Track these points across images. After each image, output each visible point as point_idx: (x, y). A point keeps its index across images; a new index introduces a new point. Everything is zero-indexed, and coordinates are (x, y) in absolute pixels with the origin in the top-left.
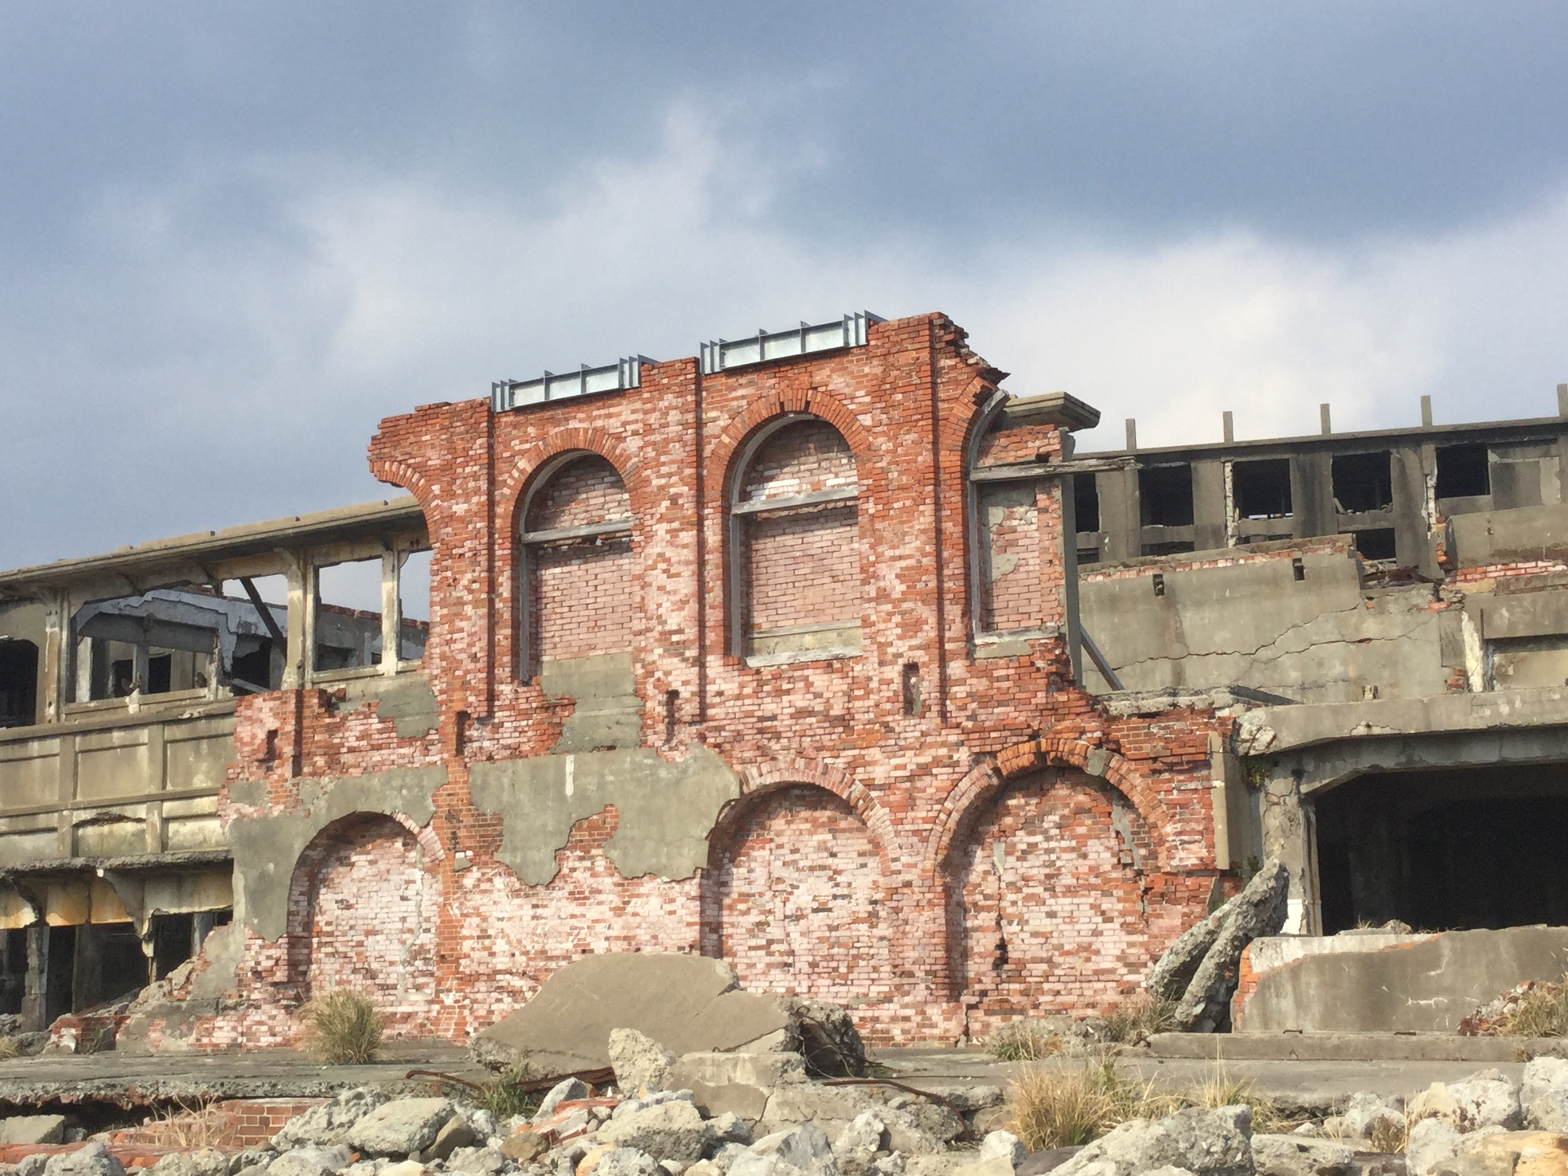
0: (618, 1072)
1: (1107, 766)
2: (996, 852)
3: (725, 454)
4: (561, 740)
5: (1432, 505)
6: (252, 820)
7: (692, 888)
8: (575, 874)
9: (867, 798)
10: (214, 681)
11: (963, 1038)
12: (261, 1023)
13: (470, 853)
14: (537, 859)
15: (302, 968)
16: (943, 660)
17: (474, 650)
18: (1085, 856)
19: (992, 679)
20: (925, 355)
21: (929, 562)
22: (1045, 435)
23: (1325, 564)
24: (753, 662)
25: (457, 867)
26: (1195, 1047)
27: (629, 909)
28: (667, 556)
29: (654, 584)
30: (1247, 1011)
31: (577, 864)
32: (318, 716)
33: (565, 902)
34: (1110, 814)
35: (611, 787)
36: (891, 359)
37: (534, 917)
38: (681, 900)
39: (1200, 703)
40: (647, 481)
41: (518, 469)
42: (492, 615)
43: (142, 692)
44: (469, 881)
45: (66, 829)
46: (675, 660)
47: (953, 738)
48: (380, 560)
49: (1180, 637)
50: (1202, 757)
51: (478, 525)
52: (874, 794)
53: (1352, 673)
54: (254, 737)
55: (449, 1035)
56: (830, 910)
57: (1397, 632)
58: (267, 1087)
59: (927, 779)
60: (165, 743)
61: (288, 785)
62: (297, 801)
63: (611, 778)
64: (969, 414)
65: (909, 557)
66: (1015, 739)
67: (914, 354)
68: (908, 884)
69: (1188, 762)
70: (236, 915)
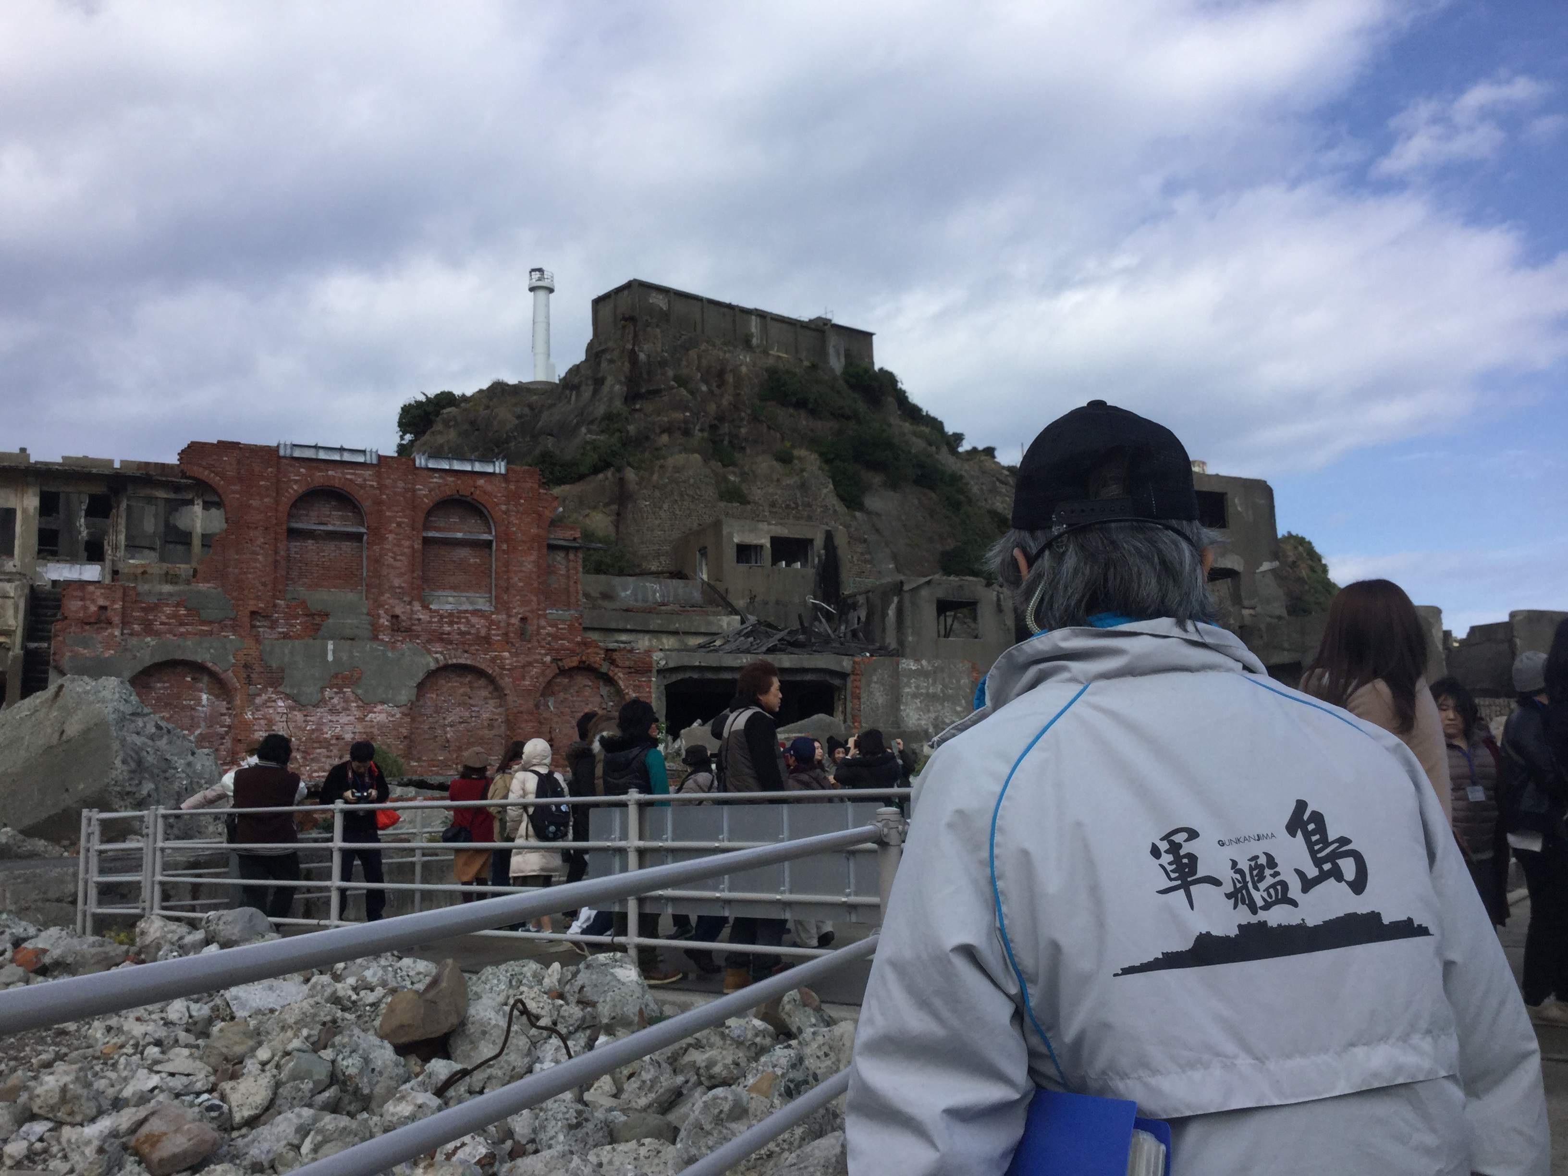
1: (609, 669)
5: (83, 520)
6: (86, 658)
7: (405, 710)
8: (332, 701)
9: (501, 675)
13: (259, 686)
14: (308, 691)
16: (537, 618)
17: (263, 580)
19: (557, 629)
21: (533, 575)
24: (432, 607)
25: (251, 692)
27: (367, 719)
28: (394, 549)
33: (326, 714)
34: (598, 688)
36: (519, 483)
39: (628, 647)
41: (293, 489)
42: (276, 563)
44: (258, 701)
47: (543, 652)
50: (650, 668)
51: (269, 514)
52: (504, 672)
56: (468, 723)
59: (530, 668)
61: (117, 639)
62: (126, 650)
64: (551, 515)
66: (569, 655)
69: (644, 670)
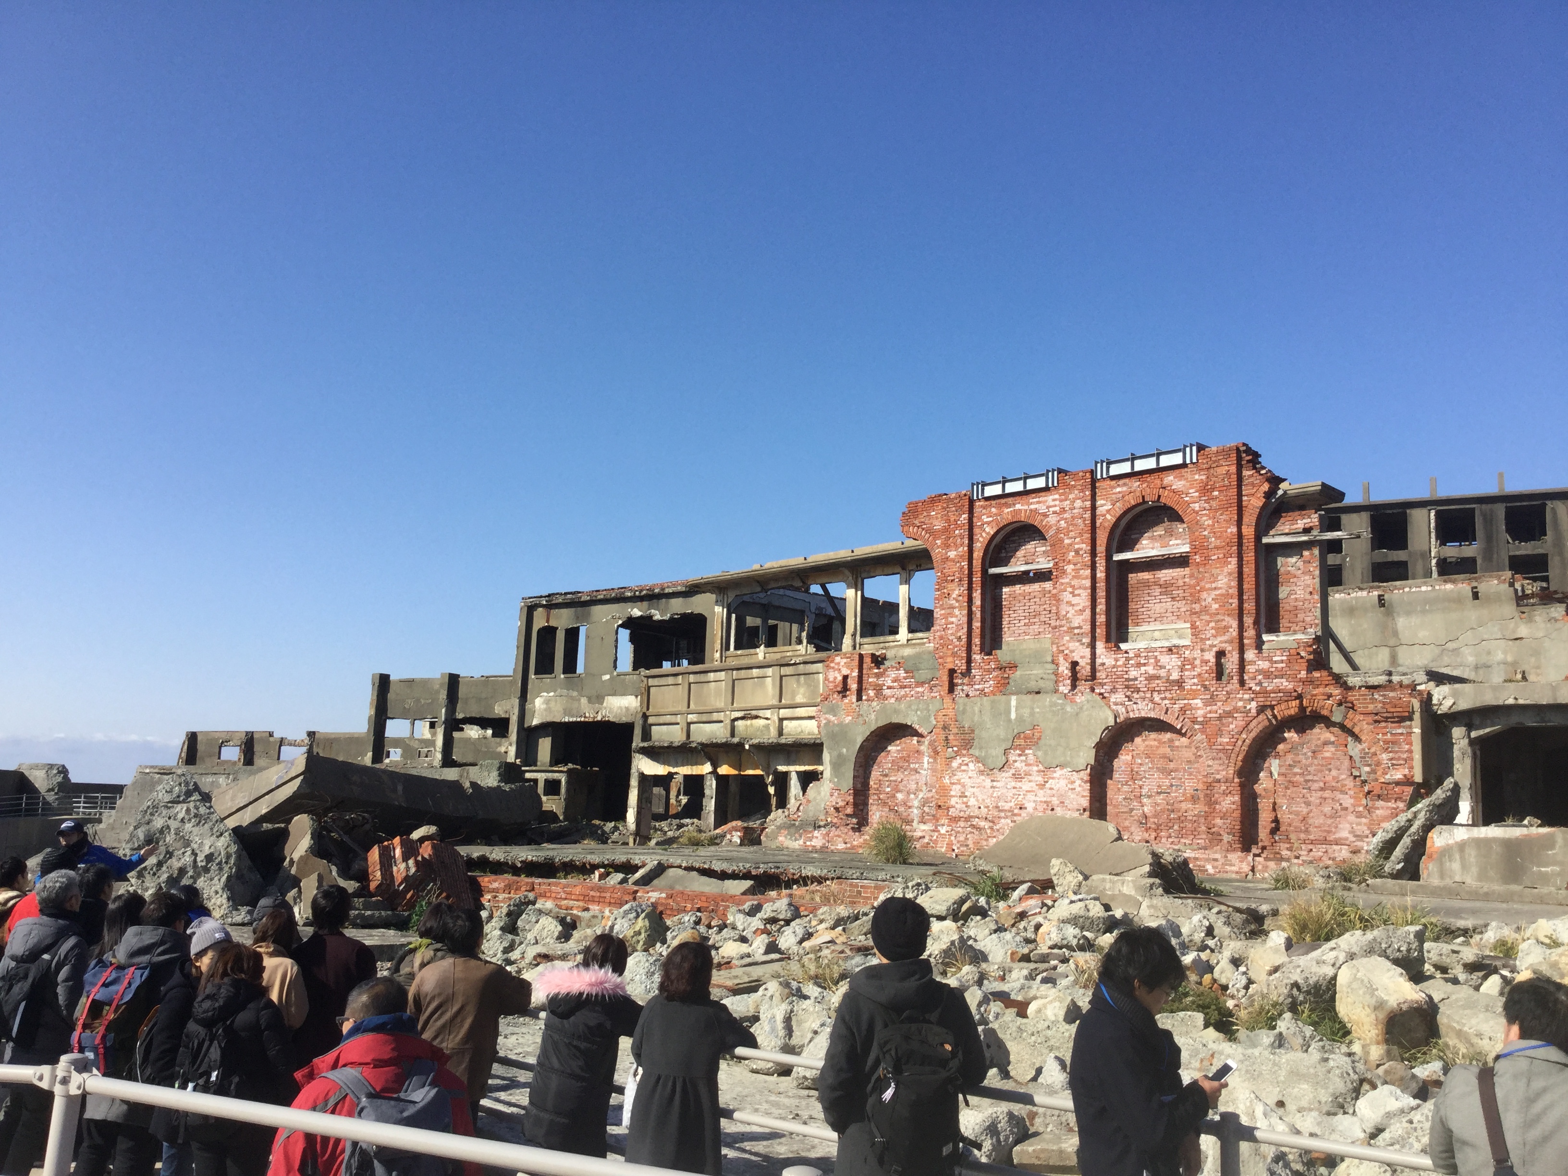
0: (1055, 882)
1: (1345, 717)
2: (1273, 765)
3: (1109, 525)
4: (1009, 687)
6: (834, 724)
7: (1085, 775)
8: (1016, 764)
10: (805, 641)
11: (1251, 873)
12: (839, 836)
14: (994, 754)
16: (1242, 650)
17: (959, 634)
18: (1330, 770)
19: (1272, 662)
20: (1233, 469)
21: (1234, 591)
22: (1309, 517)
23: (1492, 591)
24: (1123, 646)
26: (1397, 889)
27: (1048, 785)
29: (1065, 601)
30: (1430, 868)
31: (1017, 758)
32: (870, 668)
33: (1010, 779)
34: (1346, 746)
35: (1037, 715)
36: (1212, 471)
37: (992, 787)
38: (1078, 782)
39: (1406, 680)
40: (1062, 541)
41: (986, 532)
42: (970, 614)
43: (765, 647)
44: (955, 764)
45: (728, 722)
46: (1077, 644)
47: (1246, 696)
48: (898, 576)
49: (1395, 633)
50: (1407, 714)
51: (963, 564)
52: (1196, 727)
53: (1510, 659)
54: (835, 678)
55: (943, 850)
56: (1169, 793)
57: (1541, 635)
58: (858, 874)
59: (1230, 720)
60: (781, 677)
63: (1038, 710)
64: (1261, 504)
65: (1220, 588)
66: (1286, 699)
67: (1227, 468)
68: (1219, 781)
69: (1398, 717)
70: (825, 775)
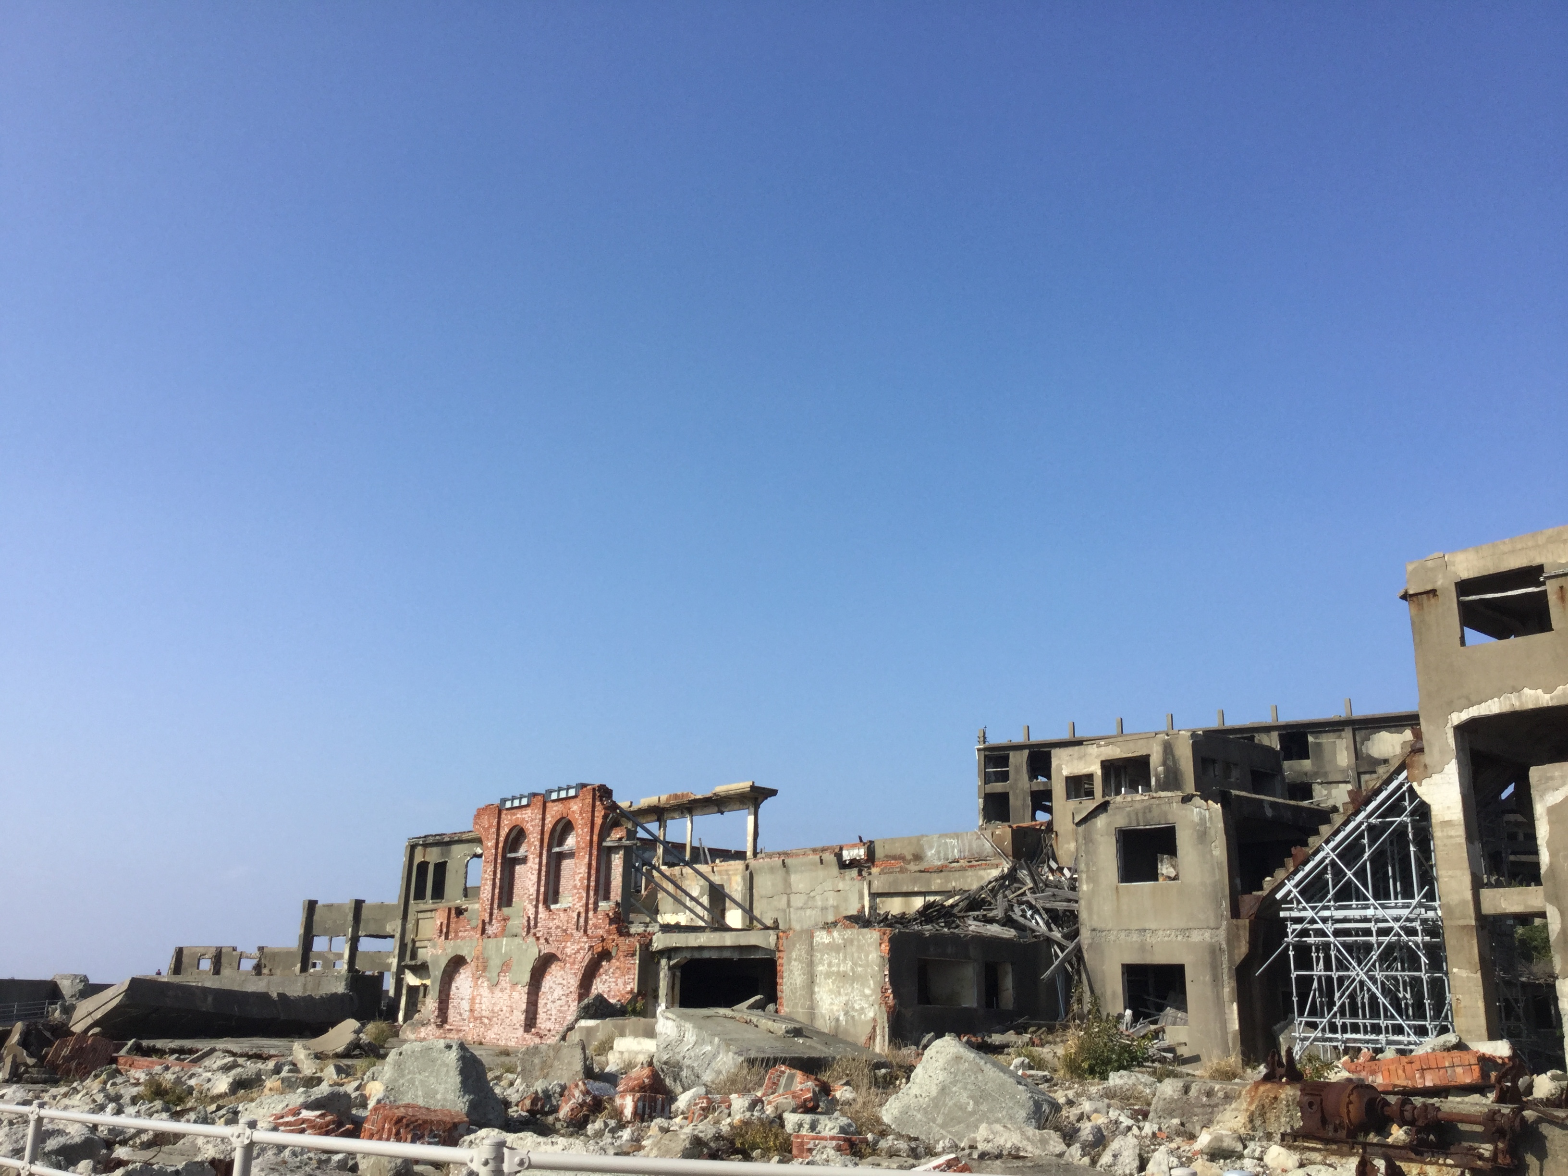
3: (549, 830)
4: (504, 932)
6: (435, 953)
7: (526, 989)
9: (566, 960)
13: (480, 972)
14: (494, 976)
15: (444, 1011)
16: (587, 912)
22: (623, 830)
23: (828, 859)
24: (552, 907)
25: (477, 977)
28: (533, 867)
29: (529, 876)
31: (503, 978)
32: (453, 918)
33: (499, 992)
35: (513, 950)
36: (585, 801)
37: (492, 998)
38: (523, 994)
40: (531, 840)
41: (504, 832)
42: (494, 884)
44: (479, 982)
46: (532, 906)
49: (790, 885)
53: (835, 904)
54: (438, 921)
59: (579, 954)
61: (444, 942)
62: (446, 948)
63: (513, 947)
64: (602, 823)
65: (584, 873)
66: (601, 942)
67: (590, 799)
68: (571, 992)
